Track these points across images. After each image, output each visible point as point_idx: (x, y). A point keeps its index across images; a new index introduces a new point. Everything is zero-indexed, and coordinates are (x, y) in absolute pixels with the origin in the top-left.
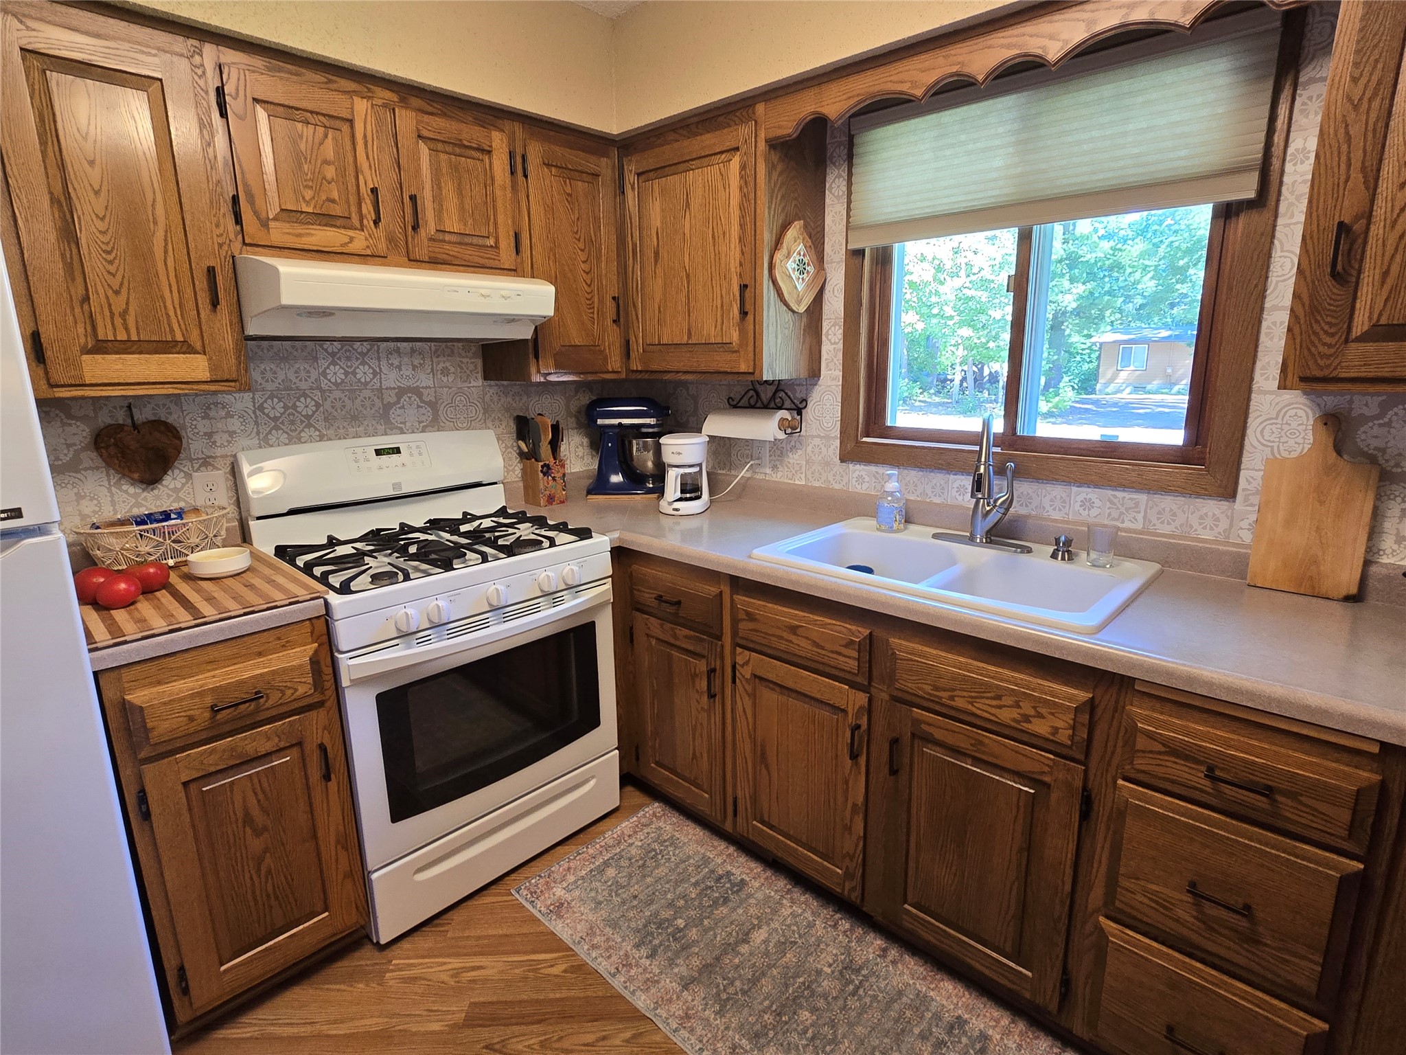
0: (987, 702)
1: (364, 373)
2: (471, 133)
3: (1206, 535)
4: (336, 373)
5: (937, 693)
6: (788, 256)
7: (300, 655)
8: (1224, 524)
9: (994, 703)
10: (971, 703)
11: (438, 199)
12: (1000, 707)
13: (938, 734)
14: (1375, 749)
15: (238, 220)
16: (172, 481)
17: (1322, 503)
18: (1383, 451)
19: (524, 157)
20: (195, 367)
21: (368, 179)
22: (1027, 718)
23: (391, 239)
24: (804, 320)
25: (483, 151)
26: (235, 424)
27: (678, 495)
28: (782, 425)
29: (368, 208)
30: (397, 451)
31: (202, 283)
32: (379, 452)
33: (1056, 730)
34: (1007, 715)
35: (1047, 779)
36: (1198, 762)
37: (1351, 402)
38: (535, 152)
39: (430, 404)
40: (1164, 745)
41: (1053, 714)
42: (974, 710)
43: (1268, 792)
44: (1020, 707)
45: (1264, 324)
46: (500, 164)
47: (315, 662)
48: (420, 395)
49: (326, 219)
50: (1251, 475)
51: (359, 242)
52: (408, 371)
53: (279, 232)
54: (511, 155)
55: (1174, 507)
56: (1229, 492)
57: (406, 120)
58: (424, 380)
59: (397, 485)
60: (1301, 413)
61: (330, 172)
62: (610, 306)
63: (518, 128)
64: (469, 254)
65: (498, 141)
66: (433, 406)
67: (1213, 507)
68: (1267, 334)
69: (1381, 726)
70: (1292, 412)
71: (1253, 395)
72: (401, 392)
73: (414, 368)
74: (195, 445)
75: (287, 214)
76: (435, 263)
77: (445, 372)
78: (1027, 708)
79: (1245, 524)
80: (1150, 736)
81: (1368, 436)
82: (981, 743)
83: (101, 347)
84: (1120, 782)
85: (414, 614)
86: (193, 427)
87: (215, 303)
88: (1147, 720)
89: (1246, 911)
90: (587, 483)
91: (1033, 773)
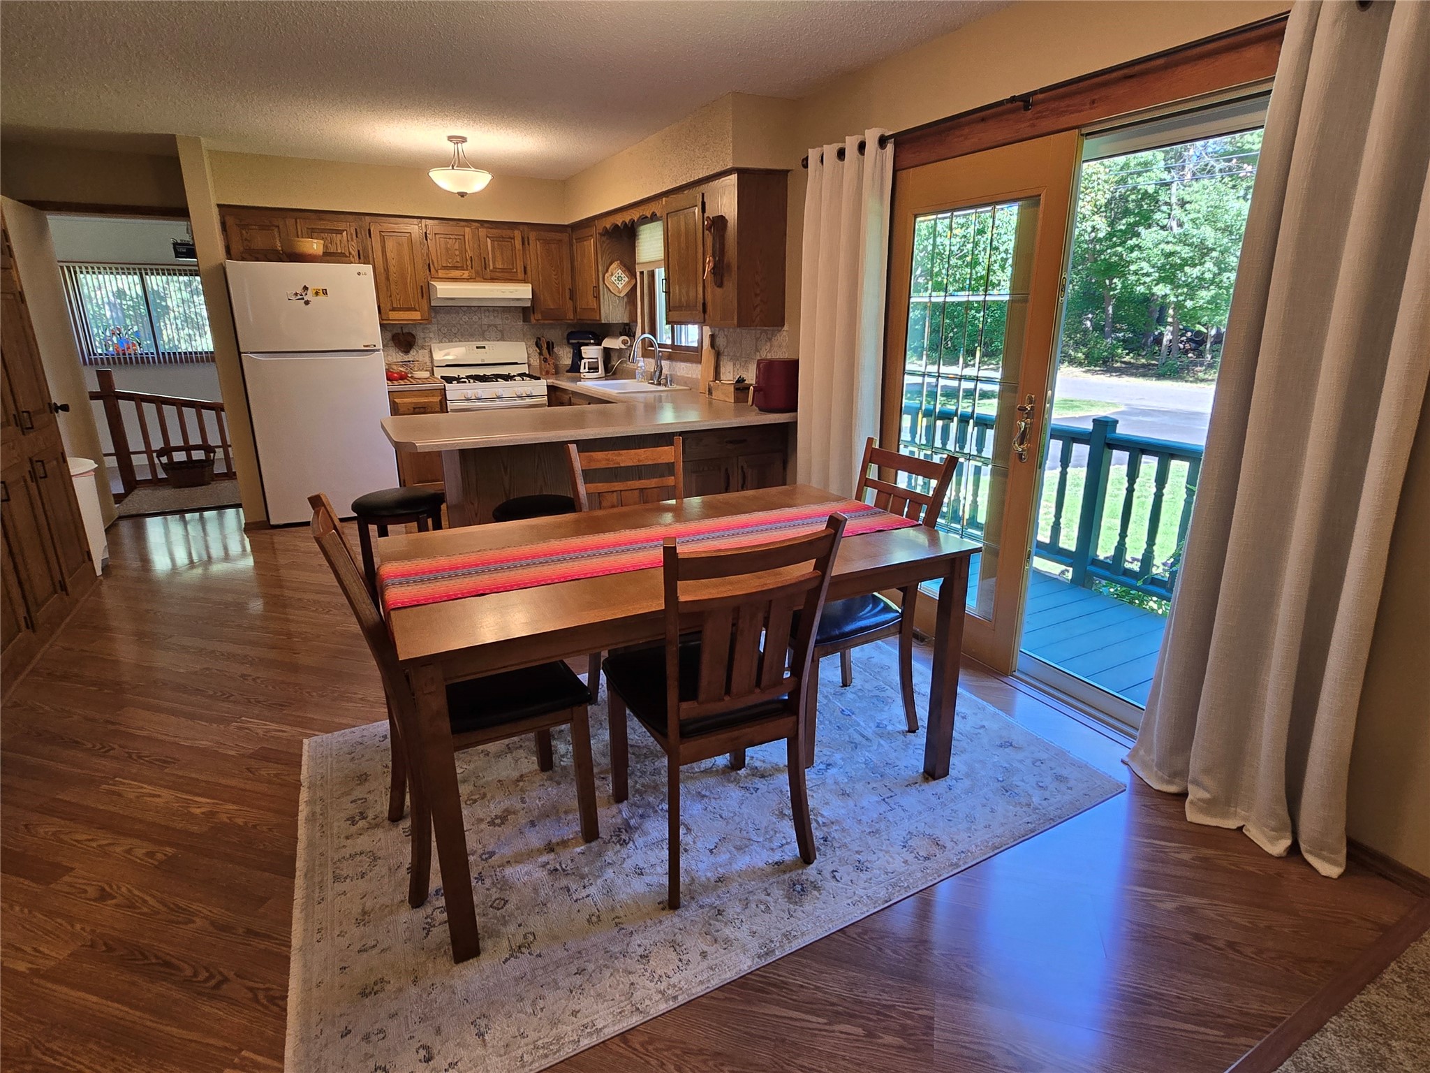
1: (475, 318)
2: (508, 232)
4: (465, 318)
6: (612, 275)
7: (437, 399)
11: (494, 258)
15: (430, 271)
16: (413, 352)
19: (528, 238)
20: (416, 316)
21: (470, 253)
23: (477, 273)
24: (625, 299)
25: (511, 238)
26: (432, 335)
27: (587, 370)
28: (624, 342)
29: (469, 263)
30: (484, 347)
31: (419, 290)
32: (477, 348)
38: (533, 235)
39: (500, 331)
46: (518, 243)
47: (441, 401)
48: (496, 327)
49: (456, 268)
51: (466, 274)
52: (492, 318)
53: (441, 273)
54: (523, 239)
57: (482, 232)
58: (498, 321)
59: (483, 360)
61: (457, 253)
62: (567, 292)
63: (526, 228)
64: (506, 275)
65: (517, 234)
66: (502, 332)
72: (489, 326)
73: (494, 317)
74: (420, 342)
75: (445, 268)
76: (493, 280)
77: (507, 319)
83: (394, 309)
85: (470, 394)
86: (419, 335)
87: (423, 296)
90: (568, 368)
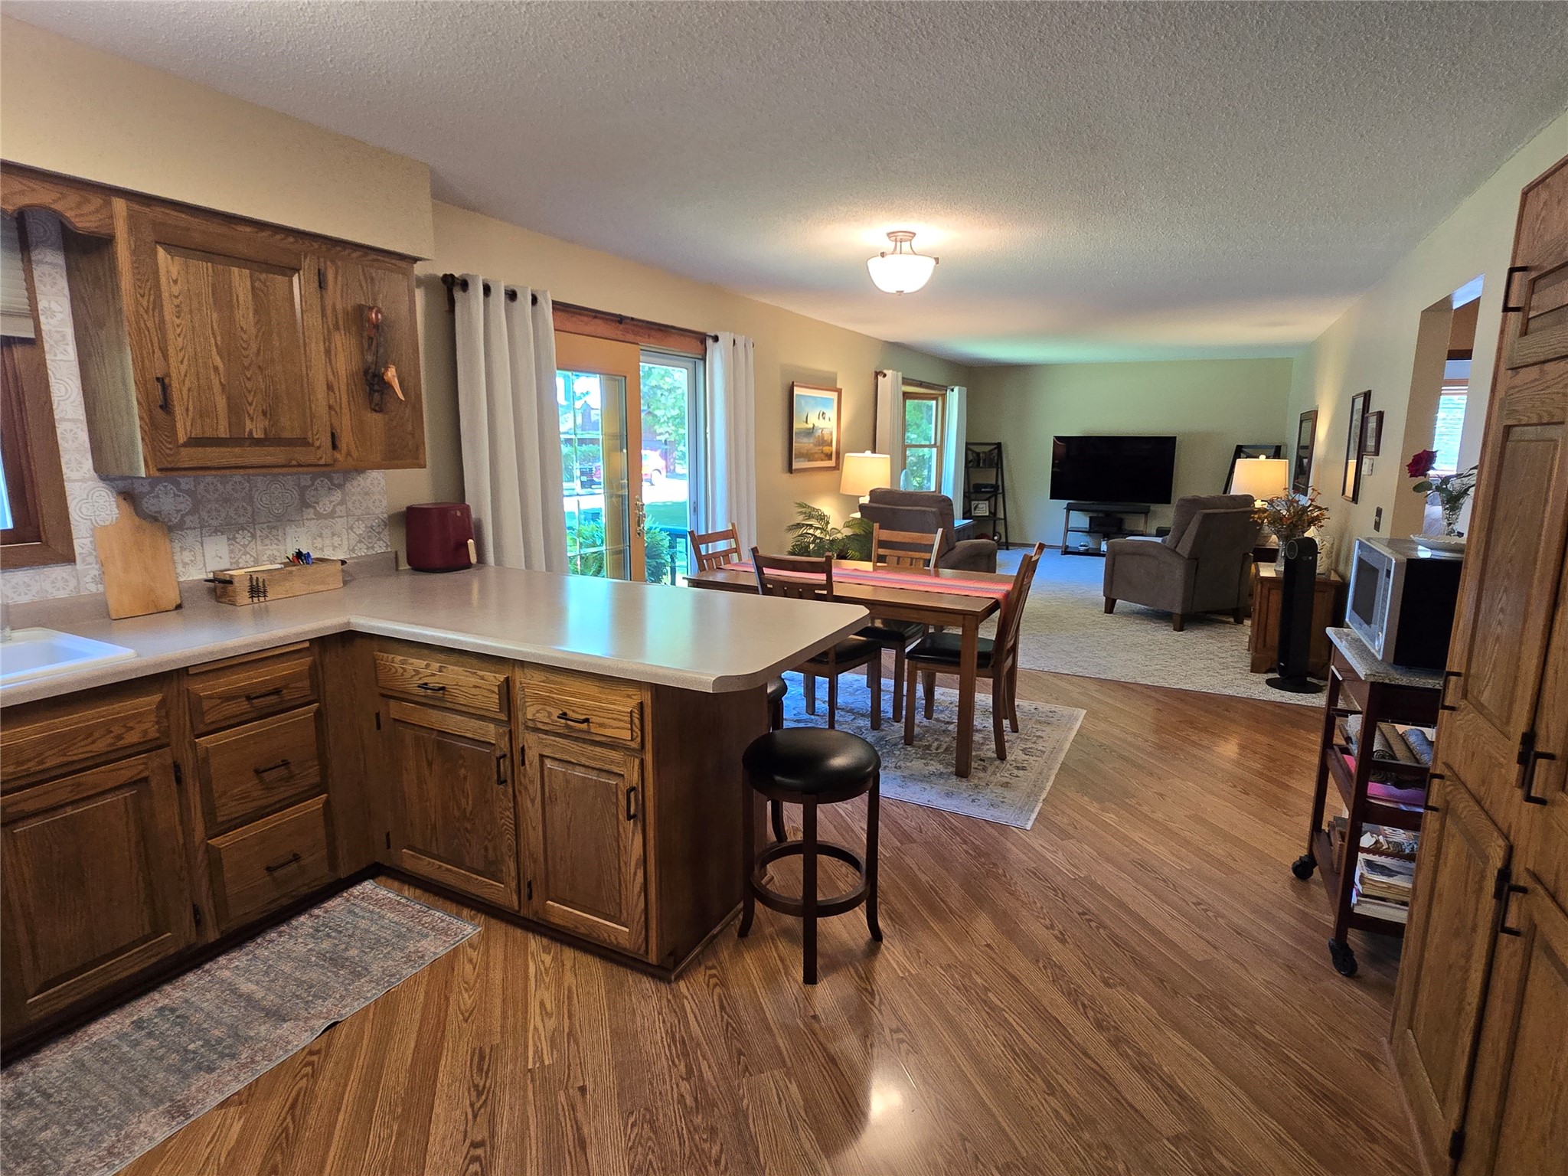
0: (82, 743)
3: (62, 594)
5: (25, 767)
8: (73, 583)
9: (90, 740)
10: (65, 755)
12: (93, 742)
13: (29, 806)
14: (307, 645)
17: (141, 551)
18: (160, 512)
22: (119, 737)
33: (145, 732)
34: (101, 746)
35: (144, 775)
36: (239, 697)
37: (132, 484)
40: (220, 698)
41: (140, 722)
42: (70, 759)
43: (277, 692)
44: (112, 732)
45: (59, 431)
50: (81, 543)
55: (64, 575)
56: (69, 558)
60: (103, 494)
67: (59, 572)
68: (63, 439)
69: (305, 633)
70: (97, 494)
71: (66, 483)
78: (117, 730)
79: (88, 579)
80: (210, 697)
81: (149, 504)
82: (79, 785)
84: (197, 740)
88: (204, 690)
89: (285, 764)
91: (133, 777)
